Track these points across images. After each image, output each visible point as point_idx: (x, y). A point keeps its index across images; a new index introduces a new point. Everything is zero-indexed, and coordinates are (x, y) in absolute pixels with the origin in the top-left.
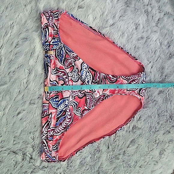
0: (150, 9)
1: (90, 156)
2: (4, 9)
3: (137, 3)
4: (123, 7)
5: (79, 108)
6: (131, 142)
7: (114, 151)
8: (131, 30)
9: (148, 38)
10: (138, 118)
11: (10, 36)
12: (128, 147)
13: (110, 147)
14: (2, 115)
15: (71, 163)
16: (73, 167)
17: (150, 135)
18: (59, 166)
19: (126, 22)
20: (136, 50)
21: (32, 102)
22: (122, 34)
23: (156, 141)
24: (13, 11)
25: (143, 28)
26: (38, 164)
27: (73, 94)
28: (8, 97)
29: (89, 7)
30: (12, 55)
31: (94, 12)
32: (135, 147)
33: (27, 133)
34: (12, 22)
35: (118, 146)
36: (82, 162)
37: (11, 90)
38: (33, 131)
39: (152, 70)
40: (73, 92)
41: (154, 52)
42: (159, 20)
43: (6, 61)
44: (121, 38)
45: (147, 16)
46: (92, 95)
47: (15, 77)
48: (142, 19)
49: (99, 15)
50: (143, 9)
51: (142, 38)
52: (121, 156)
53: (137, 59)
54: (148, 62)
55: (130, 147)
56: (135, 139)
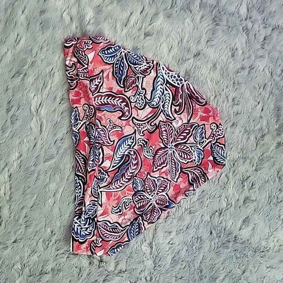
0: (250, 25)
1: (186, 248)
2: (38, 50)
3: (230, 19)
4: (210, 27)
6: (244, 221)
9: (251, 68)
11: (51, 88)
12: (240, 230)
13: (213, 232)
14: (51, 203)
15: (160, 262)
16: (163, 267)
17: (270, 209)
18: (142, 267)
19: (217, 47)
22: (212, 66)
23: (279, 217)
24: (50, 51)
25: (243, 53)
26: (111, 268)
28: (57, 177)
29: (160, 32)
30: (56, 116)
31: (168, 39)
34: (51, 68)
36: (175, 259)
37: (61, 166)
41: (262, 87)
42: (265, 39)
43: (49, 125)
44: (211, 72)
45: (248, 35)
47: (64, 147)
48: (240, 41)
49: (177, 43)
50: (240, 26)
51: (243, 68)
55: (243, 229)
56: (248, 217)
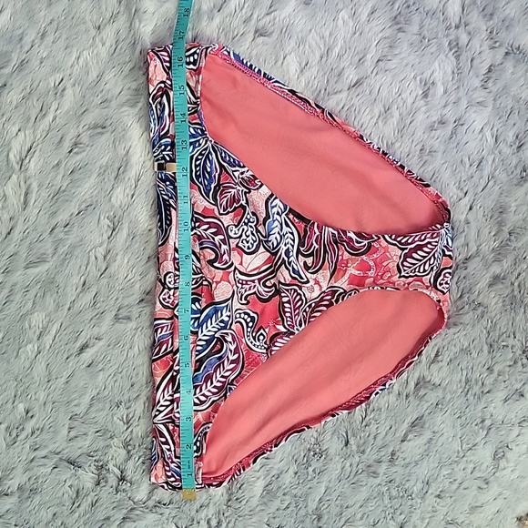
5: (262, 331)
7: (363, 452)
8: (410, 101)
10: (433, 356)
20: (425, 158)
21: (123, 313)
27: (243, 290)
32: (425, 441)
33: (108, 406)
35: (375, 438)
38: (126, 397)
39: (471, 217)
40: (242, 284)
46: (299, 291)
52: (384, 466)
53: (428, 186)
54: (459, 192)
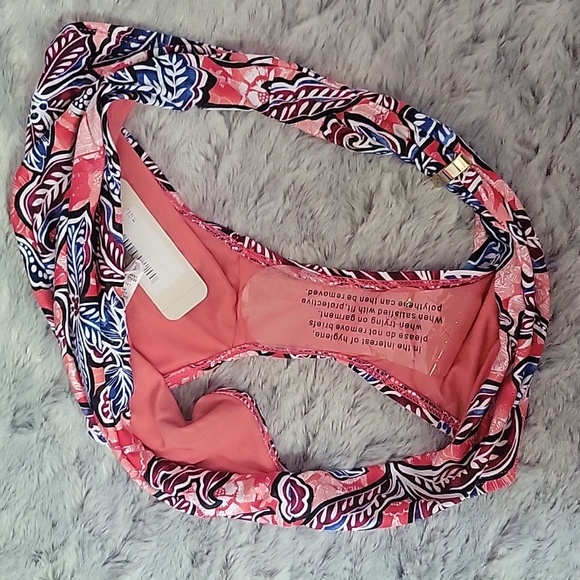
6: (504, 531)
12: (489, 560)
13: (408, 570)
22: (379, 36)
32: (526, 555)
39: (551, 186)
44: (378, 58)
54: (524, 149)
55: (502, 557)
56: (517, 517)
